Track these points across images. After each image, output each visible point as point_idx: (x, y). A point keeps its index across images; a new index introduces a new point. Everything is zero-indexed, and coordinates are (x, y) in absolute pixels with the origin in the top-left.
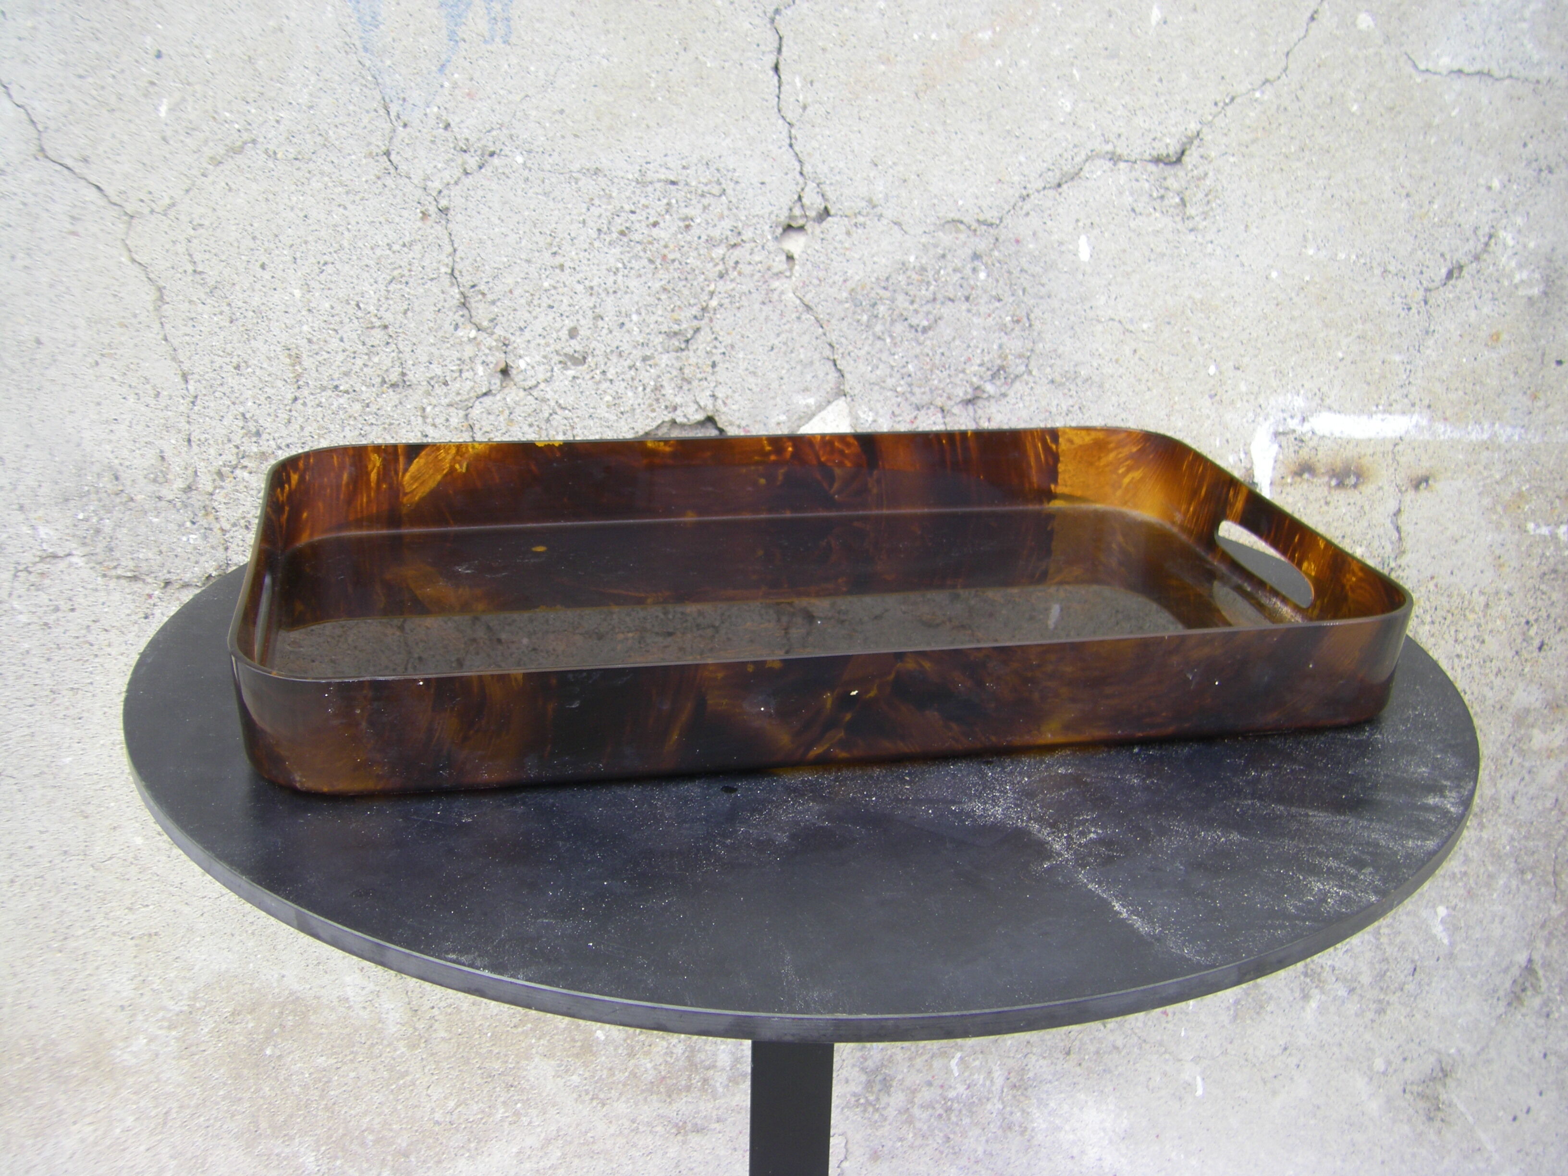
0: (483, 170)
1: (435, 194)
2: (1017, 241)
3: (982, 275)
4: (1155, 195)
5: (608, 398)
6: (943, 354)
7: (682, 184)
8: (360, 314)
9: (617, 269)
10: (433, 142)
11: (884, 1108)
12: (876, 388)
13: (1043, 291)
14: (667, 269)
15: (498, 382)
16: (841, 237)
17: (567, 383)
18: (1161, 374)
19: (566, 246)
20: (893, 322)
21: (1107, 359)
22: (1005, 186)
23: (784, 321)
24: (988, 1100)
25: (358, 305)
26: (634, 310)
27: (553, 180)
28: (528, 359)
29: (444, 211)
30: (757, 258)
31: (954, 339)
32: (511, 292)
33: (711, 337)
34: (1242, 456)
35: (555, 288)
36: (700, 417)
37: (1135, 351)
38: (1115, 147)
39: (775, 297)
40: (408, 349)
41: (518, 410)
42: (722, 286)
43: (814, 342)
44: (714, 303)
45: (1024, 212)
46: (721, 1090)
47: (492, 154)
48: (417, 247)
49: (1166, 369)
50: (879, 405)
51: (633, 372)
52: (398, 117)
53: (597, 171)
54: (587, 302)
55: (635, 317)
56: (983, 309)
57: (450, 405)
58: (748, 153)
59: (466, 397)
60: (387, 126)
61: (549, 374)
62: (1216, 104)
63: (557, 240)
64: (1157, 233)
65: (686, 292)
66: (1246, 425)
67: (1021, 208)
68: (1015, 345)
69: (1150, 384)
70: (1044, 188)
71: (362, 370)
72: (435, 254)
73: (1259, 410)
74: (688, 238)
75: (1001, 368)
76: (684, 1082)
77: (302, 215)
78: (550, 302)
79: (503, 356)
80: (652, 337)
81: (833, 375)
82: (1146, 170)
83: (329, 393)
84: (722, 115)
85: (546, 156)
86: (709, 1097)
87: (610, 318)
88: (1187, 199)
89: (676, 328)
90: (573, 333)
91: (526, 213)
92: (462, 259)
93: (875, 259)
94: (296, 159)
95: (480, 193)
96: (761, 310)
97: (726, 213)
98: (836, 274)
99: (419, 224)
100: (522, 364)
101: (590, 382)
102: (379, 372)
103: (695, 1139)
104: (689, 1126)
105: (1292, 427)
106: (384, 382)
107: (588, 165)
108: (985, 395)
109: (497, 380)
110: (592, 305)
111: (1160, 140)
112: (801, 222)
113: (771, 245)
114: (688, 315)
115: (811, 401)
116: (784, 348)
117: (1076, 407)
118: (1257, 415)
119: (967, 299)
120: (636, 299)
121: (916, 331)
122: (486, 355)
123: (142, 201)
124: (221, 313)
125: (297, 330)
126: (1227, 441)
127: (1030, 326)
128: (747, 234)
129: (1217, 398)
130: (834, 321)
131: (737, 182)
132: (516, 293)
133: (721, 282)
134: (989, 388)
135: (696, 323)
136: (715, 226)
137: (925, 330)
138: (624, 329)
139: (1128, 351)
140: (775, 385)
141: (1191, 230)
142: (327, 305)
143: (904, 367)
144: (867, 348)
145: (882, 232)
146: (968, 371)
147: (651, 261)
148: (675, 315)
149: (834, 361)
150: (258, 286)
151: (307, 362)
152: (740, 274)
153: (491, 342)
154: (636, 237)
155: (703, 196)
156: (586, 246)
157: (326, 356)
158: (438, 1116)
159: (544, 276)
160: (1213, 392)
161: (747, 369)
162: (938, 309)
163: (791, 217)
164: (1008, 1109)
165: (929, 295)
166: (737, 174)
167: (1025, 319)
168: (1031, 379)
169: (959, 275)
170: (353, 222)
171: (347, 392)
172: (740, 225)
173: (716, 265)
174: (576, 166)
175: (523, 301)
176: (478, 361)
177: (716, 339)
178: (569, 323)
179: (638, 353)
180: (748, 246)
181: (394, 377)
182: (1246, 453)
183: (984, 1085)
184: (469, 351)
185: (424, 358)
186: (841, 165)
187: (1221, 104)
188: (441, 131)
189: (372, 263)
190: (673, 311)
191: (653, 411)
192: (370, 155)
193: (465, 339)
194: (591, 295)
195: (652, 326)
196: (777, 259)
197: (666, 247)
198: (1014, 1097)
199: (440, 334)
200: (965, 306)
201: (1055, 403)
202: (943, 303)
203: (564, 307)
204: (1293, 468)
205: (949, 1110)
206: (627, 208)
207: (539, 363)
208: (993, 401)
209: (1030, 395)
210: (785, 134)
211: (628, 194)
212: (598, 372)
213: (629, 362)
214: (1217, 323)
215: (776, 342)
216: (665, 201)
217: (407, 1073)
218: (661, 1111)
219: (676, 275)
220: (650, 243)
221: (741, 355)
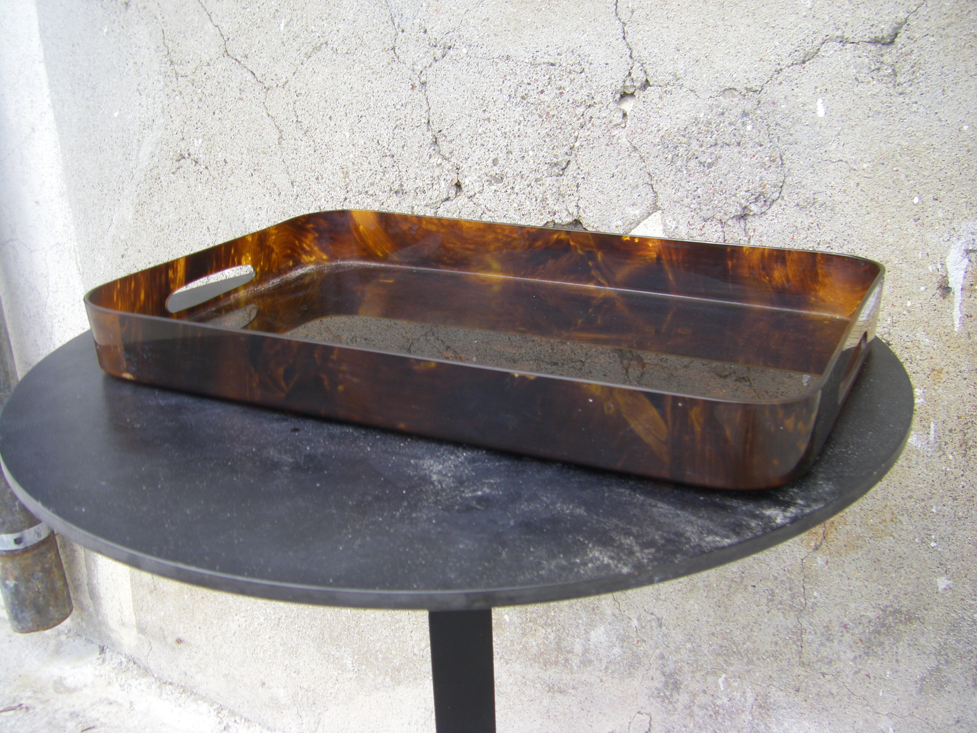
0: (445, 58)
1: (419, 73)
2: (774, 103)
3: (749, 128)
4: (873, 67)
5: (515, 205)
6: (721, 182)
7: (558, 65)
8: (379, 147)
9: (520, 121)
10: (417, 41)
11: (675, 702)
12: (678, 205)
13: (791, 139)
14: (549, 121)
16: (657, 100)
17: (491, 194)
18: (877, 202)
19: (491, 106)
20: (689, 159)
21: (838, 189)
22: (765, 63)
23: (620, 157)
24: (743, 711)
25: (378, 142)
26: (530, 148)
27: (483, 64)
28: (470, 178)
29: (424, 84)
30: (604, 115)
31: (729, 172)
32: (460, 135)
33: (576, 167)
34: (939, 266)
35: (485, 133)
36: (570, 220)
37: (858, 184)
38: (843, 32)
39: (615, 141)
40: (404, 170)
41: (464, 211)
42: (583, 133)
43: (639, 172)
44: (577, 144)
45: (778, 82)
46: (575, 668)
47: (450, 48)
48: (409, 107)
49: (881, 198)
50: (680, 217)
51: (529, 188)
52: (399, 25)
53: (508, 58)
54: (503, 142)
55: (531, 153)
56: (750, 152)
57: (426, 206)
58: (598, 43)
59: (435, 201)
60: (393, 32)
61: (481, 188)
63: (486, 102)
64: (874, 96)
65: (561, 136)
66: (942, 243)
67: (776, 79)
68: (771, 177)
69: (868, 209)
70: (793, 64)
71: (379, 182)
72: (419, 111)
73: (953, 232)
74: (562, 101)
75: (761, 194)
76: (554, 659)
77: (350, 87)
78: (482, 142)
79: (456, 175)
80: (541, 166)
81: (651, 195)
82: (866, 49)
83: (363, 195)
84: (581, 19)
85: (479, 48)
86: (569, 671)
87: (516, 153)
88: (897, 70)
89: (555, 160)
90: (495, 162)
92: (433, 114)
93: (678, 116)
94: (347, 53)
95: (443, 72)
96: (606, 150)
97: (584, 84)
98: (653, 126)
99: (410, 92)
100: (467, 181)
101: (504, 194)
102: (388, 184)
103: (559, 697)
104: (556, 688)
106: (391, 190)
107: (503, 54)
108: (752, 213)
109: (453, 192)
110: (505, 144)
111: (877, 26)
112: (631, 90)
113: (612, 106)
114: (562, 152)
115: (637, 212)
116: (620, 176)
117: (815, 224)
118: (951, 235)
119: (739, 144)
120: (531, 141)
121: (704, 166)
122: (446, 175)
123: (273, 80)
124: (310, 146)
125: (347, 157)
126: (928, 255)
127: (782, 164)
128: (597, 99)
129: (920, 221)
130: (651, 158)
131: (591, 64)
132: (463, 136)
133: (582, 130)
134: (754, 208)
135: (567, 158)
136: (577, 93)
137: (710, 165)
138: (524, 160)
139: (852, 184)
140: (614, 201)
141: (901, 94)
142: (362, 142)
143: (695, 191)
144: (672, 177)
145: (683, 96)
146: (738, 195)
147: (540, 116)
148: (555, 152)
149: (652, 185)
150: (328, 130)
151: (352, 176)
152: (593, 125)
153: (448, 166)
154: (532, 100)
155: (570, 73)
156: (502, 106)
157: (361, 173)
158: (416, 651)
159: (479, 125)
160: (916, 217)
161: (598, 189)
162: (717, 151)
163: (624, 87)
164: (756, 721)
165: (712, 141)
166: (590, 58)
167: (778, 160)
168: (783, 203)
169: (733, 127)
170: (376, 91)
171: (372, 195)
172: (593, 92)
173: (579, 119)
174: (496, 55)
175: (467, 141)
176: (442, 178)
177: (579, 168)
178: (493, 156)
179: (532, 176)
180: (598, 106)
181: (396, 187)
182: (942, 265)
183: (740, 701)
184: (437, 171)
185: (413, 176)
186: (656, 51)
188: (422, 33)
189: (385, 116)
190: (553, 149)
191: (542, 214)
192: (384, 50)
193: (435, 164)
194: (505, 137)
195: (541, 159)
196: (615, 115)
197: (549, 107)
198: (760, 713)
199: (421, 161)
200: (737, 149)
201: (800, 220)
202: (722, 147)
203: (490, 145)
205: (717, 713)
206: (526, 81)
207: (476, 181)
208: (757, 217)
209: (782, 214)
210: (620, 30)
211: (526, 72)
212: (509, 187)
213: (527, 182)
214: (920, 165)
215: (615, 171)
216: (548, 77)
217: (400, 620)
218: (540, 674)
219: (555, 125)
220: (540, 104)
221: (594, 180)
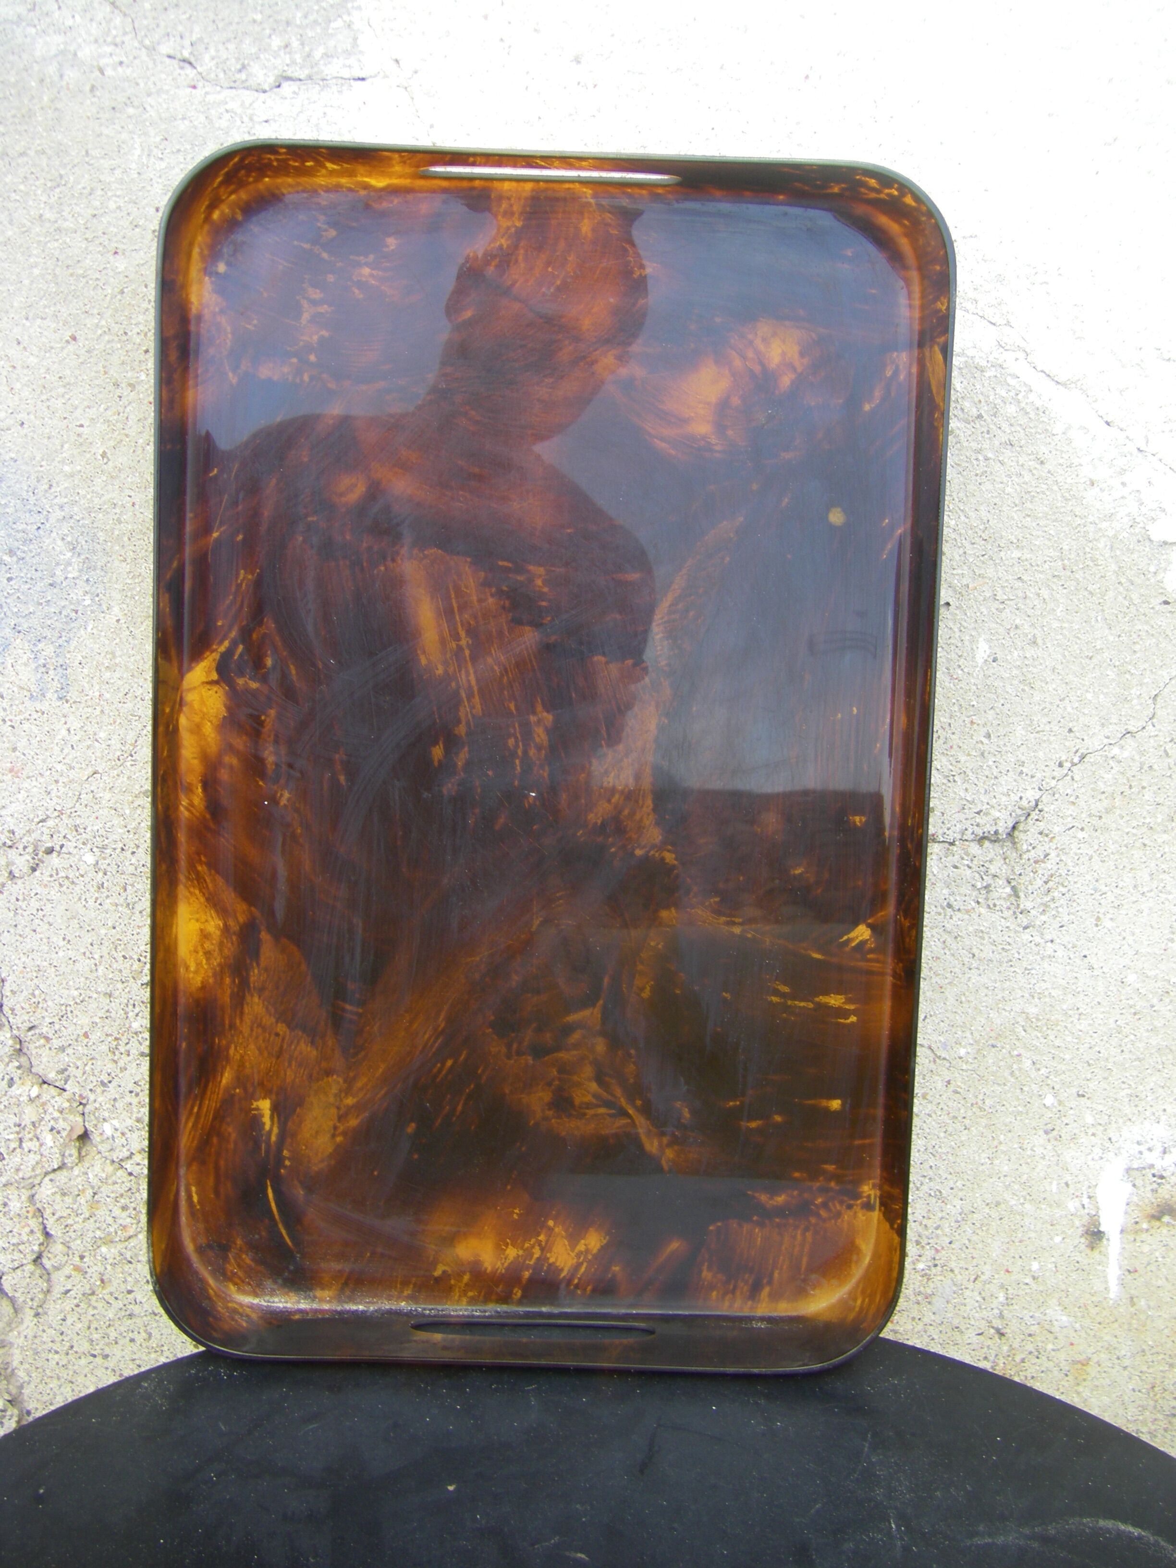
0: (37, 873)
4: (979, 885)
15: (75, 1152)
18: (982, 1109)
28: (115, 1122)
32: (86, 1035)
34: (1086, 1201)
37: (949, 1082)
41: (105, 1190)
47: (49, 851)
49: (988, 1102)
57: (8, 1185)
59: (31, 1174)
62: (1061, 765)
64: (980, 933)
66: (1091, 1163)
69: (967, 1122)
73: (1108, 1144)
79: (79, 1119)
82: (966, 853)
85: (128, 854)
88: (1020, 888)
91: (103, 931)
92: (13, 992)
95: (35, 904)
100: (107, 1128)
105: (1150, 1162)
109: (73, 1150)
111: (987, 814)
118: (1105, 1150)
122: (55, 1120)
126: (1067, 1184)
129: (1055, 1133)
132: (94, 1037)
139: (940, 1083)
141: (1026, 927)
153: (61, 1101)
159: (131, 1014)
160: (1050, 1127)
175: (104, 1048)
176: (44, 1129)
182: (1090, 1197)
184: (30, 1114)
187: (1067, 765)
193: (24, 1098)
204: (1150, 1210)
207: (131, 1128)
214: (1057, 1043)
